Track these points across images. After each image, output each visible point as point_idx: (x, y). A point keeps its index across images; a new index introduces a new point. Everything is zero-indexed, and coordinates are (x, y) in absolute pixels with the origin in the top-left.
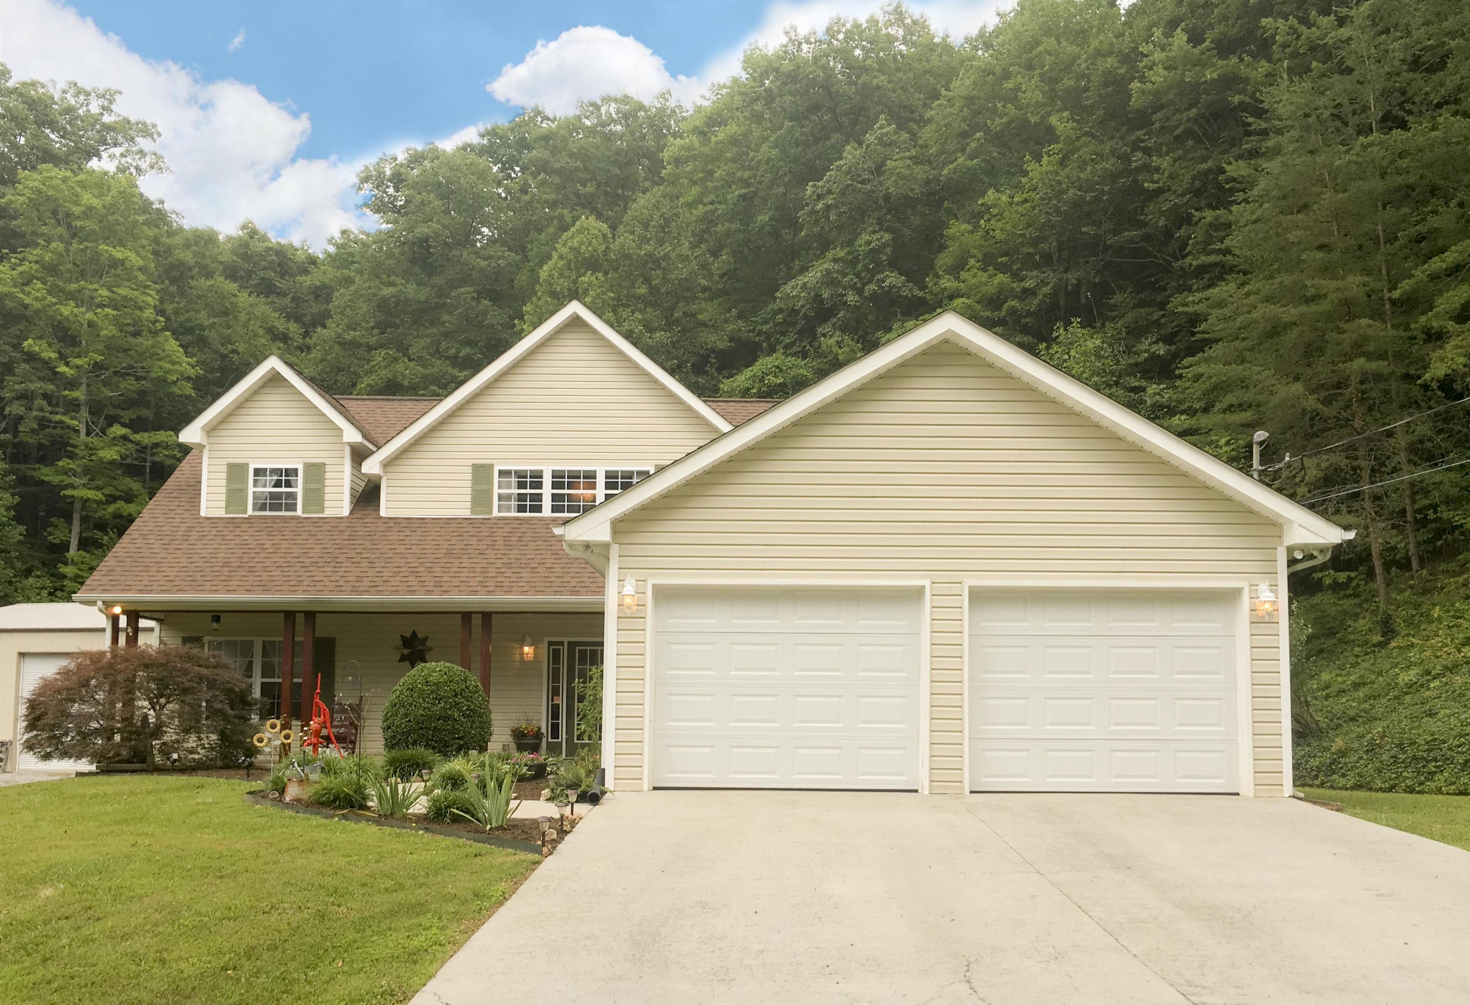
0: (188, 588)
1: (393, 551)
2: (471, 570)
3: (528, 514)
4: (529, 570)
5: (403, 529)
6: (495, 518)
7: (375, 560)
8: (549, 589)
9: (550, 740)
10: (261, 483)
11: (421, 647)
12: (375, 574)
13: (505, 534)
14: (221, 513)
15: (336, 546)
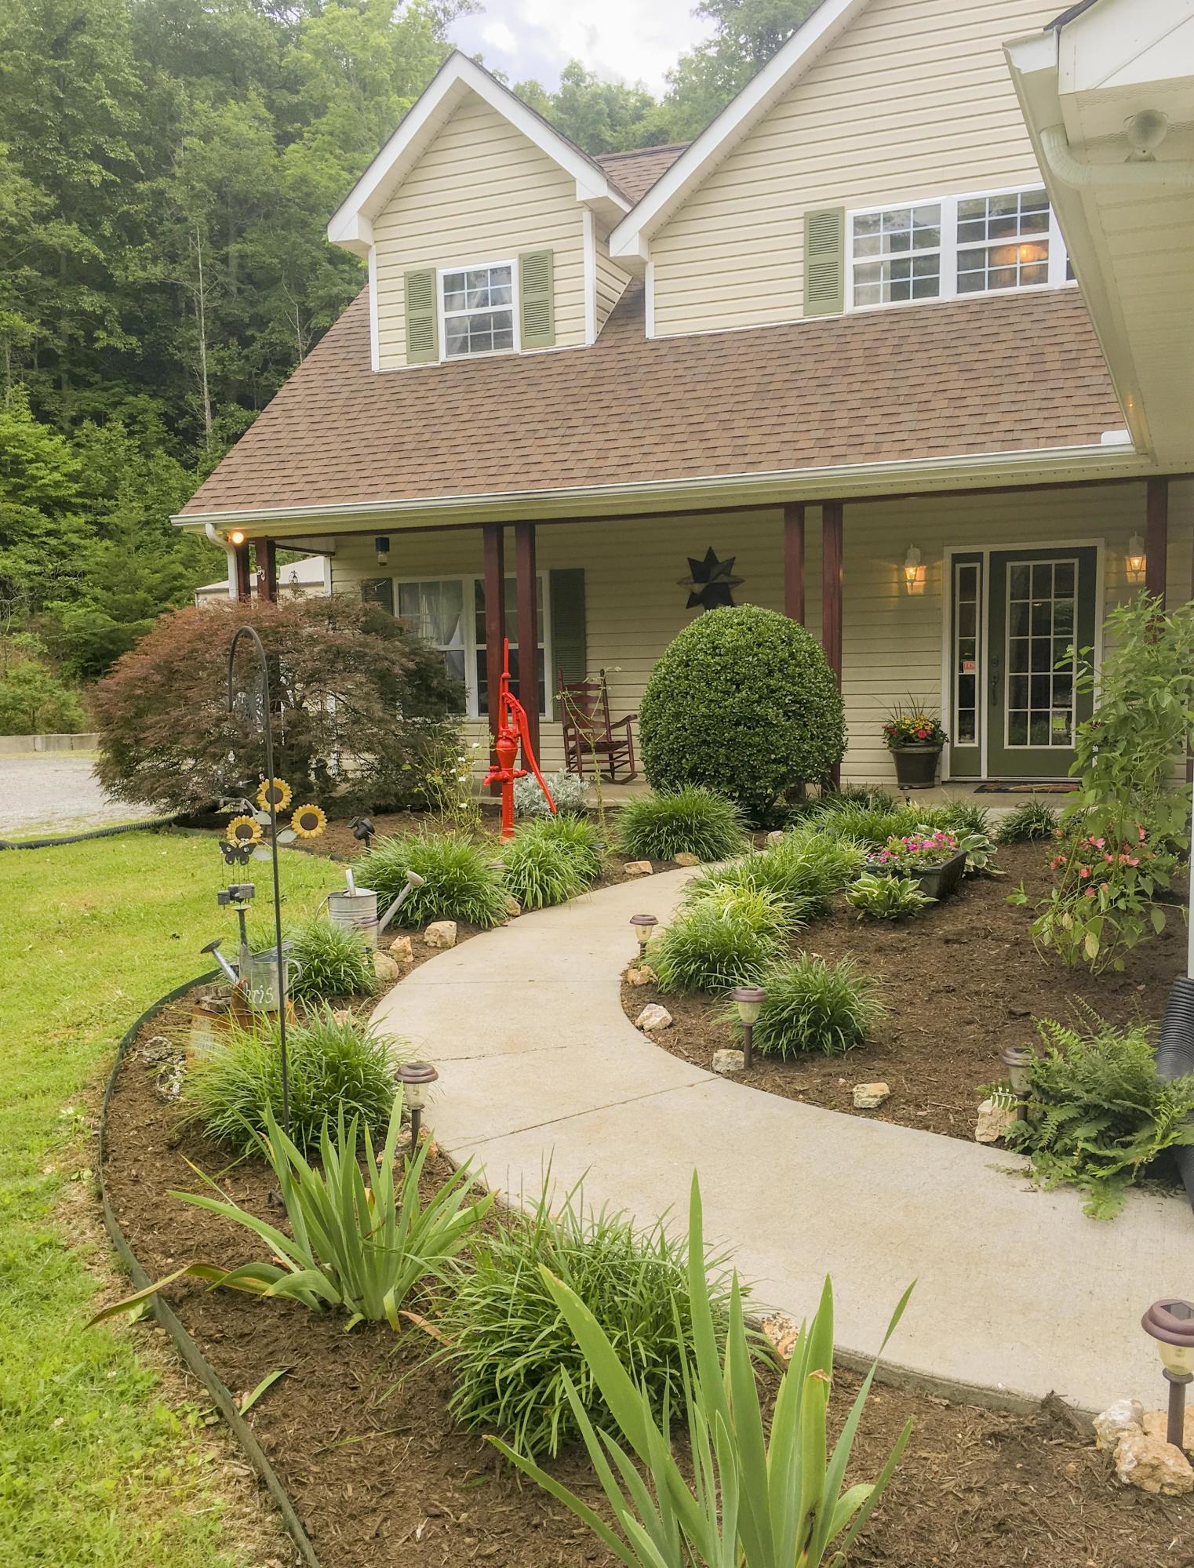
0: (334, 492)
1: (663, 398)
2: (801, 418)
3: (912, 302)
4: (915, 407)
5: (684, 357)
6: (848, 318)
7: (633, 418)
8: (955, 441)
9: (957, 745)
10: (457, 301)
11: (722, 579)
12: (629, 442)
13: (867, 345)
14: (400, 363)
15: (570, 399)
